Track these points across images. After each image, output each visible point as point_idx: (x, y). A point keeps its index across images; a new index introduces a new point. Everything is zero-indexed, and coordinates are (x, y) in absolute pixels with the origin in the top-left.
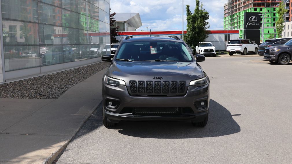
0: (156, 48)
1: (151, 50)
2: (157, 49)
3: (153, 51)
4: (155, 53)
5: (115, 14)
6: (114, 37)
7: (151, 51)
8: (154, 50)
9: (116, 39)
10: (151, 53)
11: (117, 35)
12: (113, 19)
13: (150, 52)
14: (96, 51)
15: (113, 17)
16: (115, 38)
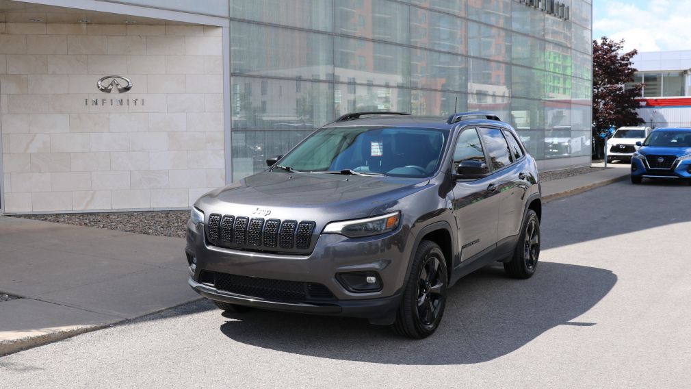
0: (382, 144)
1: (372, 147)
2: (384, 145)
3: (376, 150)
4: (380, 154)
5: (635, 53)
6: (632, 111)
7: (372, 150)
8: (378, 147)
9: (638, 117)
10: (373, 154)
11: (642, 107)
12: (629, 66)
13: (370, 152)
14: (567, 144)
15: (631, 60)
16: (636, 114)
